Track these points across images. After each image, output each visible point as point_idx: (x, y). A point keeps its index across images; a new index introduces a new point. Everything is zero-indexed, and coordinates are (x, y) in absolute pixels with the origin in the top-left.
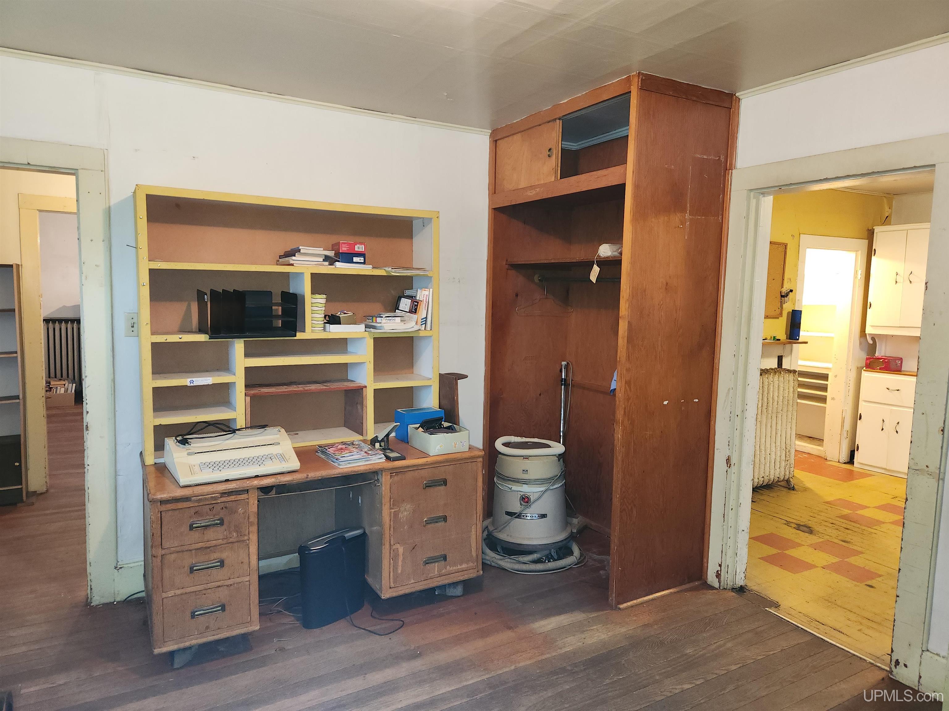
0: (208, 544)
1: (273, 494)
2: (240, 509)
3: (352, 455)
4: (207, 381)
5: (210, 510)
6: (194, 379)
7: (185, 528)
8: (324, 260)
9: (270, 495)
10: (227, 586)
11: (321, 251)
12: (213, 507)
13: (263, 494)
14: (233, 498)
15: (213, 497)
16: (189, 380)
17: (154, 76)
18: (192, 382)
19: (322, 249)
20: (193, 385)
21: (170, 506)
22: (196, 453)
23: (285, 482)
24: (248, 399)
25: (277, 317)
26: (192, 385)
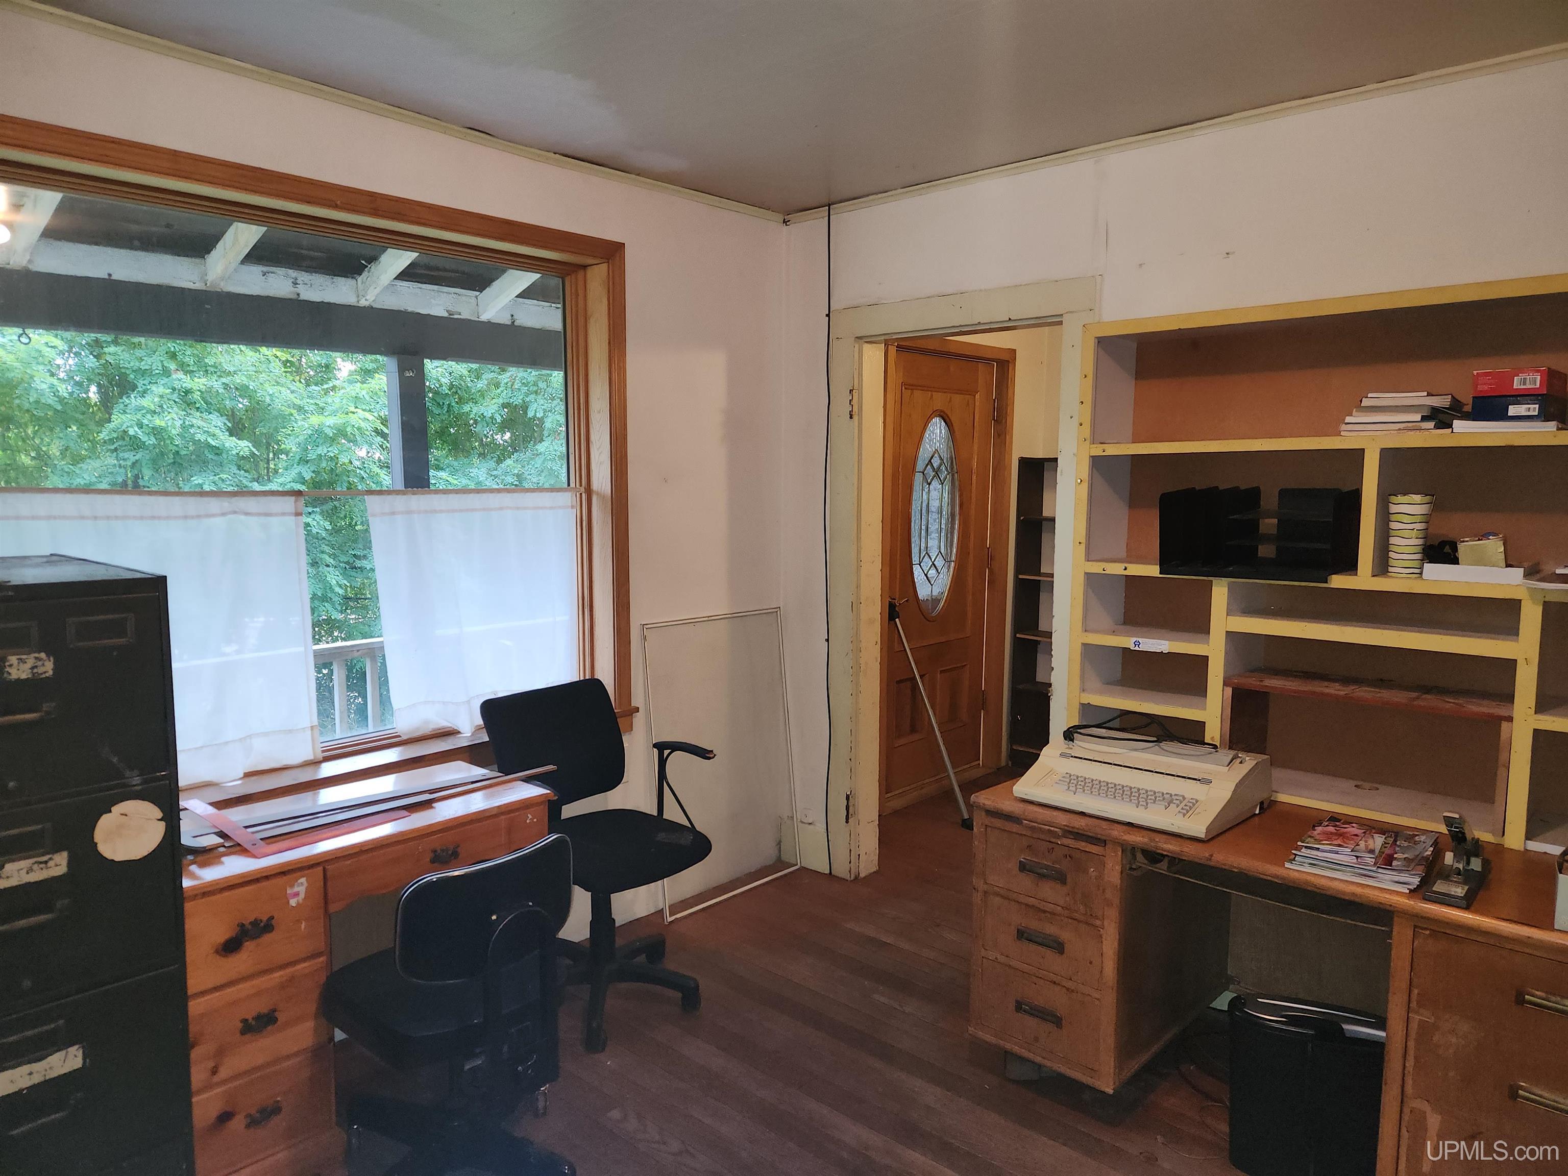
0: (1042, 905)
1: (1162, 868)
2: (1092, 870)
3: (1337, 853)
4: (1160, 647)
5: (1049, 852)
6: (1140, 640)
7: (1013, 866)
8: (1424, 419)
9: (1156, 868)
10: (1068, 989)
11: (1420, 398)
12: (1053, 848)
13: (1146, 862)
14: (1082, 845)
15: (1051, 830)
16: (1134, 639)
17: (1158, 137)
18: (1137, 644)
19: (1425, 394)
20: (1138, 649)
21: (998, 823)
22: (1072, 757)
23: (1168, 851)
24: (1229, 691)
25: (1267, 538)
26: (1136, 648)
